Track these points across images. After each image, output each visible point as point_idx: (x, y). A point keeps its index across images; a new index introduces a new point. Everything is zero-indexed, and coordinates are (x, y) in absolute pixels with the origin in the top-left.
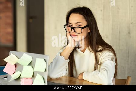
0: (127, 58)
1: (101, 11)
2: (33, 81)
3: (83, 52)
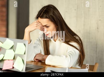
1: (75, 10)
2: (14, 63)
3: (55, 41)
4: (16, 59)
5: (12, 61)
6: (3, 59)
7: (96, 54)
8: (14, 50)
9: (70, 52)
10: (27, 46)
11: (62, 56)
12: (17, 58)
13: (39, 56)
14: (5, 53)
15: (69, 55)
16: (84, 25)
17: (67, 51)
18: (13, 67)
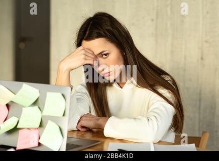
0: (198, 102)
1: (152, 20)
3: (122, 88)
4: (44, 127)
5: (37, 131)
6: (18, 127)
7: (199, 113)
8: (39, 108)
9: (155, 110)
10: (70, 97)
11: (138, 119)
12: (46, 124)
13: (88, 118)
14: (21, 114)
15: (155, 117)
16: (172, 52)
17: (148, 109)
18: (39, 144)
